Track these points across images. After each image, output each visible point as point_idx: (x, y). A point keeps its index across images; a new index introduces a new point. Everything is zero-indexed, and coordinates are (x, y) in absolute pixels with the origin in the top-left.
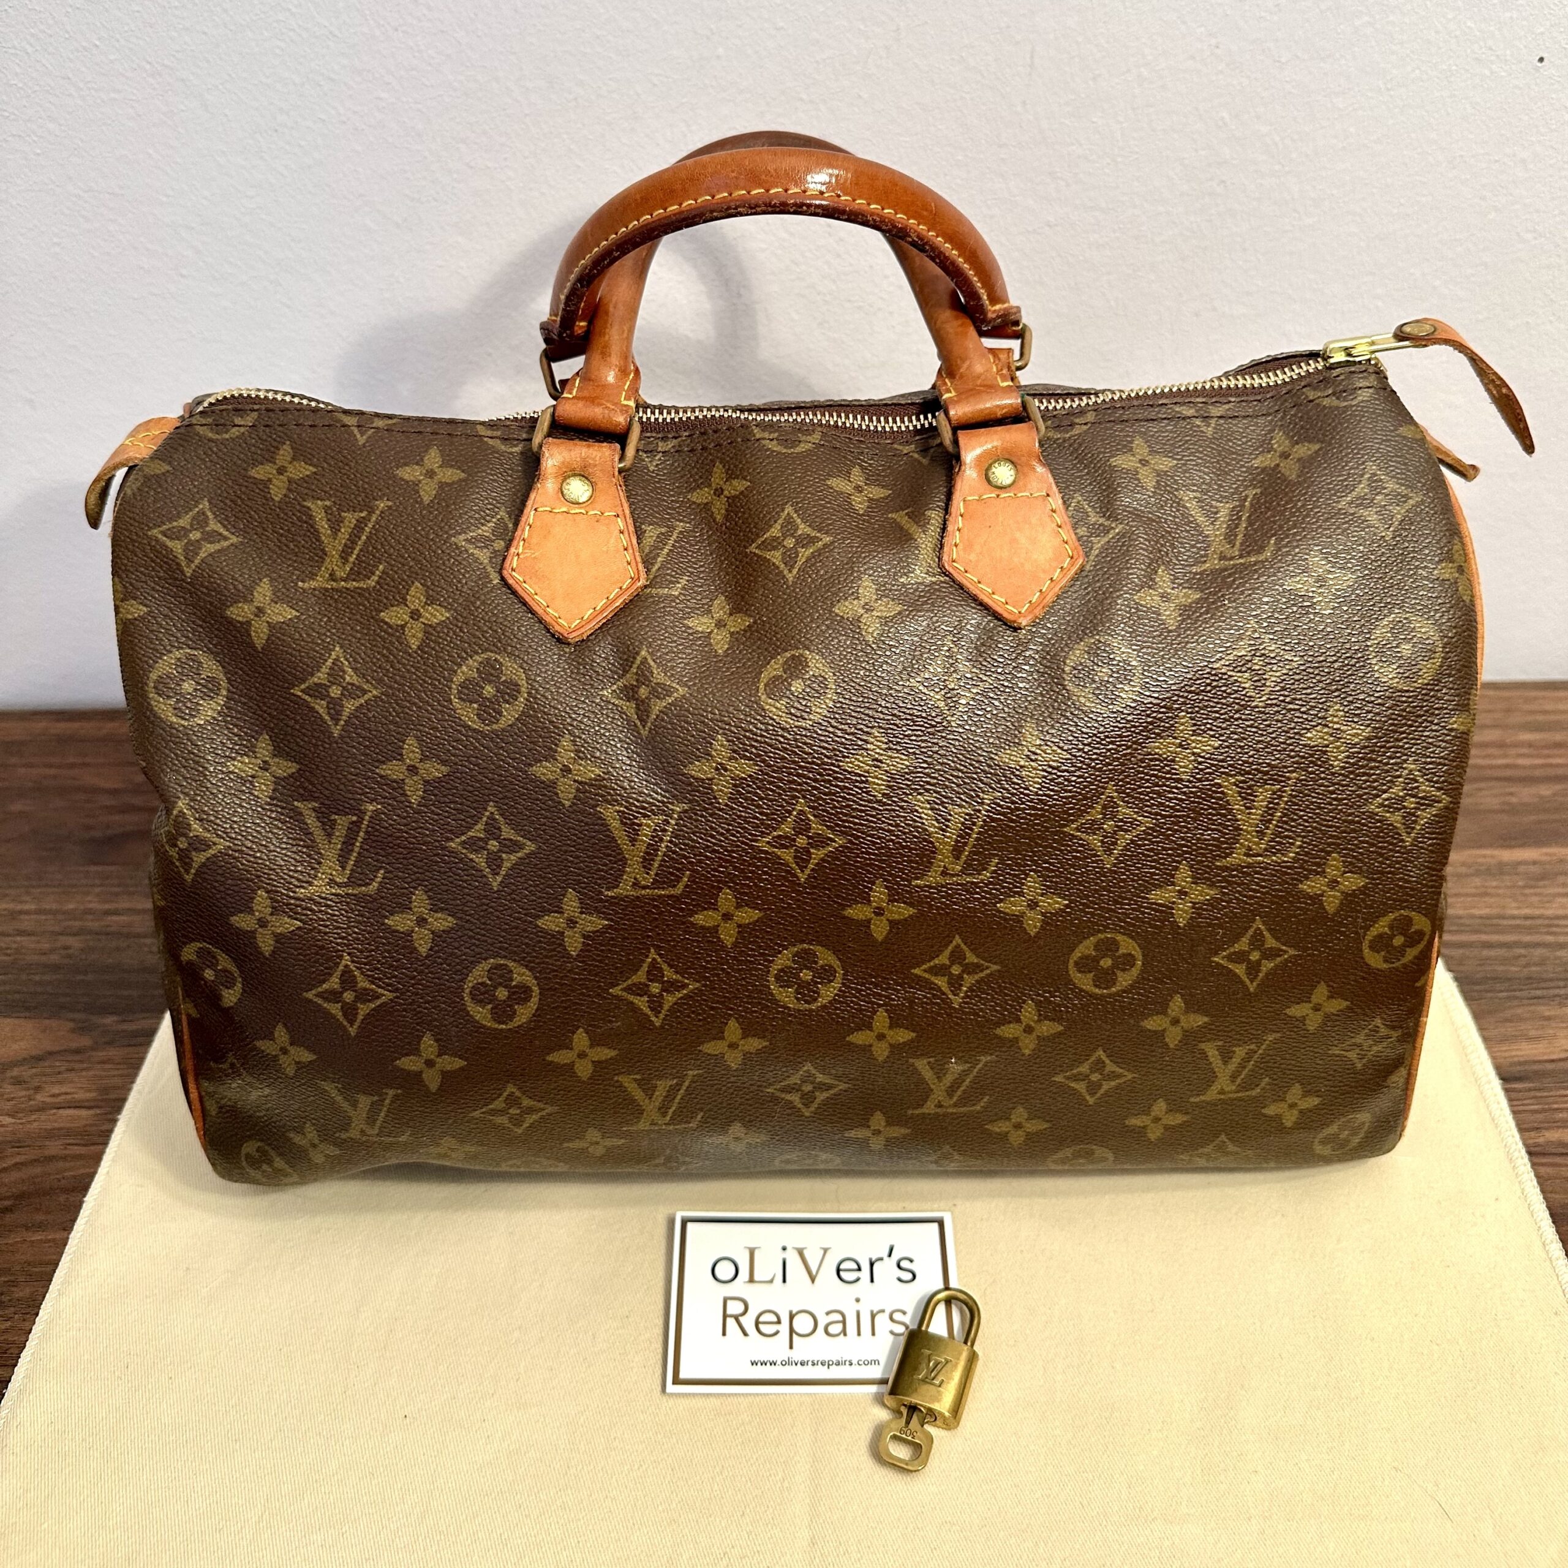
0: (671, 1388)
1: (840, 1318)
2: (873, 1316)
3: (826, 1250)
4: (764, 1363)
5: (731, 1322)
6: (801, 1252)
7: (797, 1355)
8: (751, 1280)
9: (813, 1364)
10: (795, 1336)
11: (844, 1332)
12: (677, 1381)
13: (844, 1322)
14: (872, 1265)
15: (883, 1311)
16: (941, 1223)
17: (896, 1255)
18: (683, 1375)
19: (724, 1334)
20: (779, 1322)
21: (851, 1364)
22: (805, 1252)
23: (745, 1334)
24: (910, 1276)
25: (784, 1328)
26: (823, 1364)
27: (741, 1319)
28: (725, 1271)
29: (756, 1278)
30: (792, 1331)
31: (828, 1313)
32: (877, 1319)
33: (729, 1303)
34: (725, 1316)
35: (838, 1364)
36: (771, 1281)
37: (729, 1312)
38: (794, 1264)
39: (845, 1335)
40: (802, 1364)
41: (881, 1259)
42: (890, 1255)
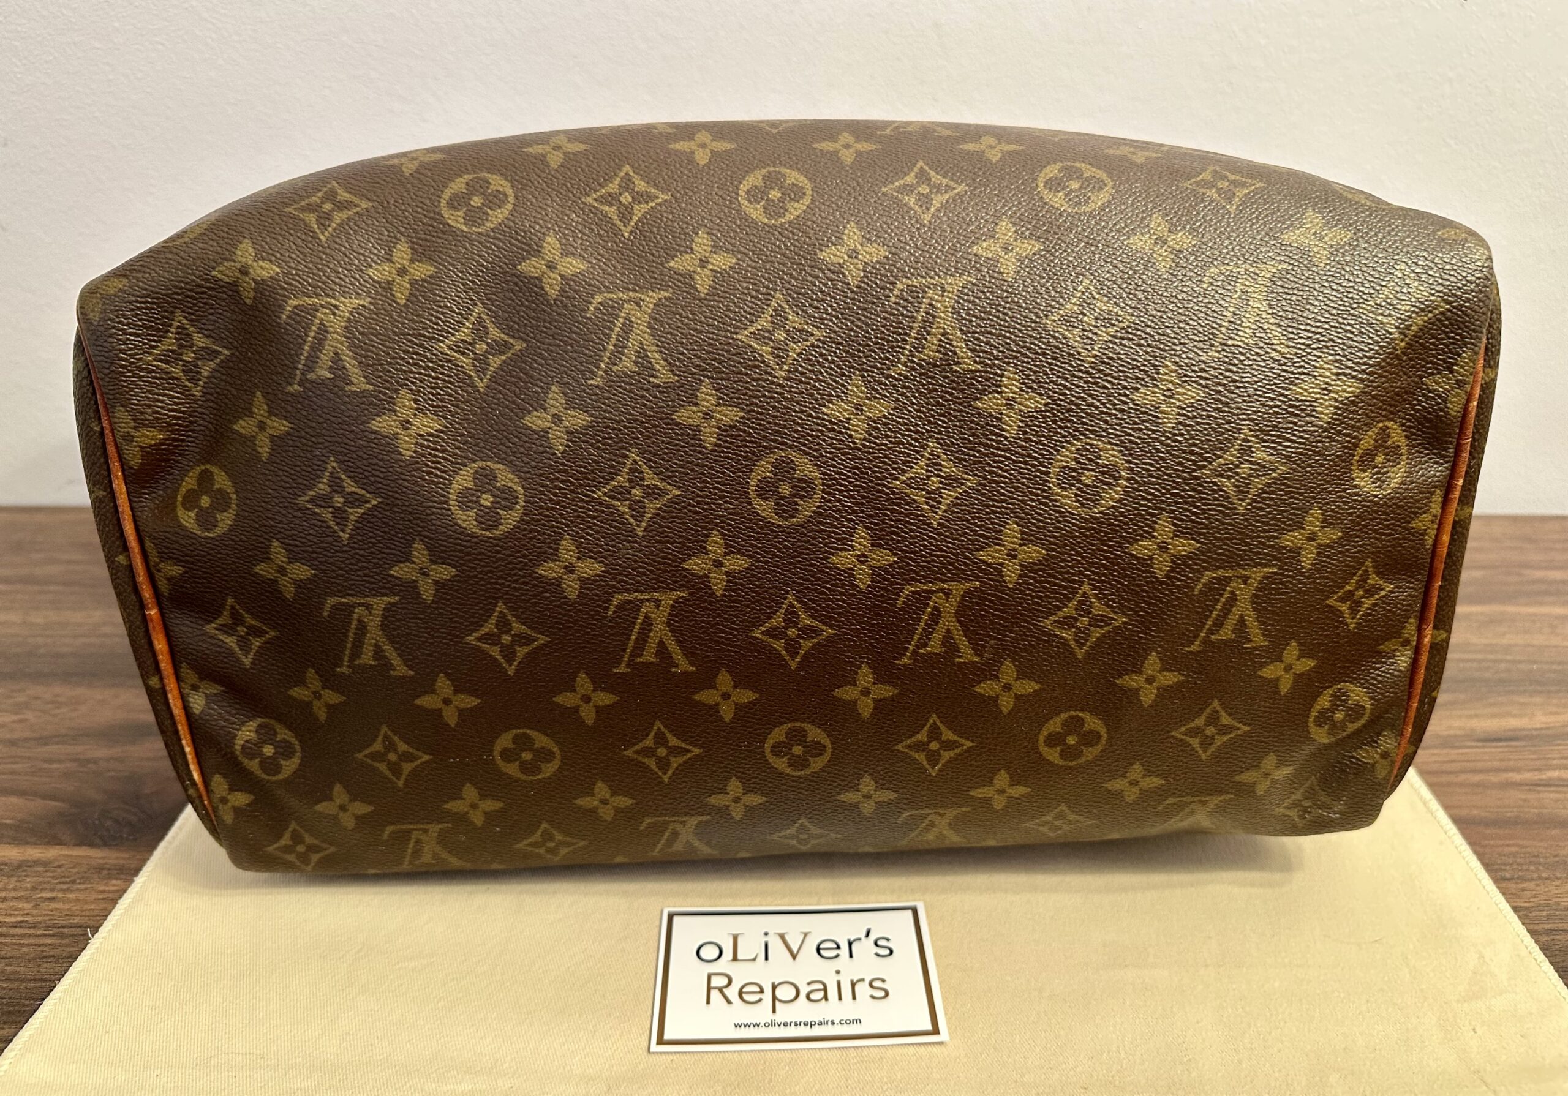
0: (655, 1048)
1: (821, 987)
2: (853, 985)
3: (806, 935)
4: (747, 1025)
5: (715, 994)
6: (782, 937)
7: (779, 1017)
8: (735, 958)
9: (796, 1025)
10: (777, 1003)
11: (826, 998)
12: (661, 1041)
13: (825, 990)
14: (850, 944)
15: (863, 980)
16: (915, 911)
17: (873, 936)
18: (667, 1036)
19: (708, 1002)
20: (762, 991)
21: (833, 1023)
22: (787, 937)
23: (729, 1002)
24: (887, 952)
25: (767, 996)
26: (806, 1024)
27: (725, 990)
28: (710, 953)
29: (739, 957)
30: (774, 998)
31: (809, 984)
32: (857, 988)
33: (713, 978)
34: (709, 989)
35: (820, 1024)
36: (754, 959)
37: (713, 984)
38: (776, 946)
39: (827, 999)
40: (785, 1025)
41: (859, 939)
42: (867, 936)
